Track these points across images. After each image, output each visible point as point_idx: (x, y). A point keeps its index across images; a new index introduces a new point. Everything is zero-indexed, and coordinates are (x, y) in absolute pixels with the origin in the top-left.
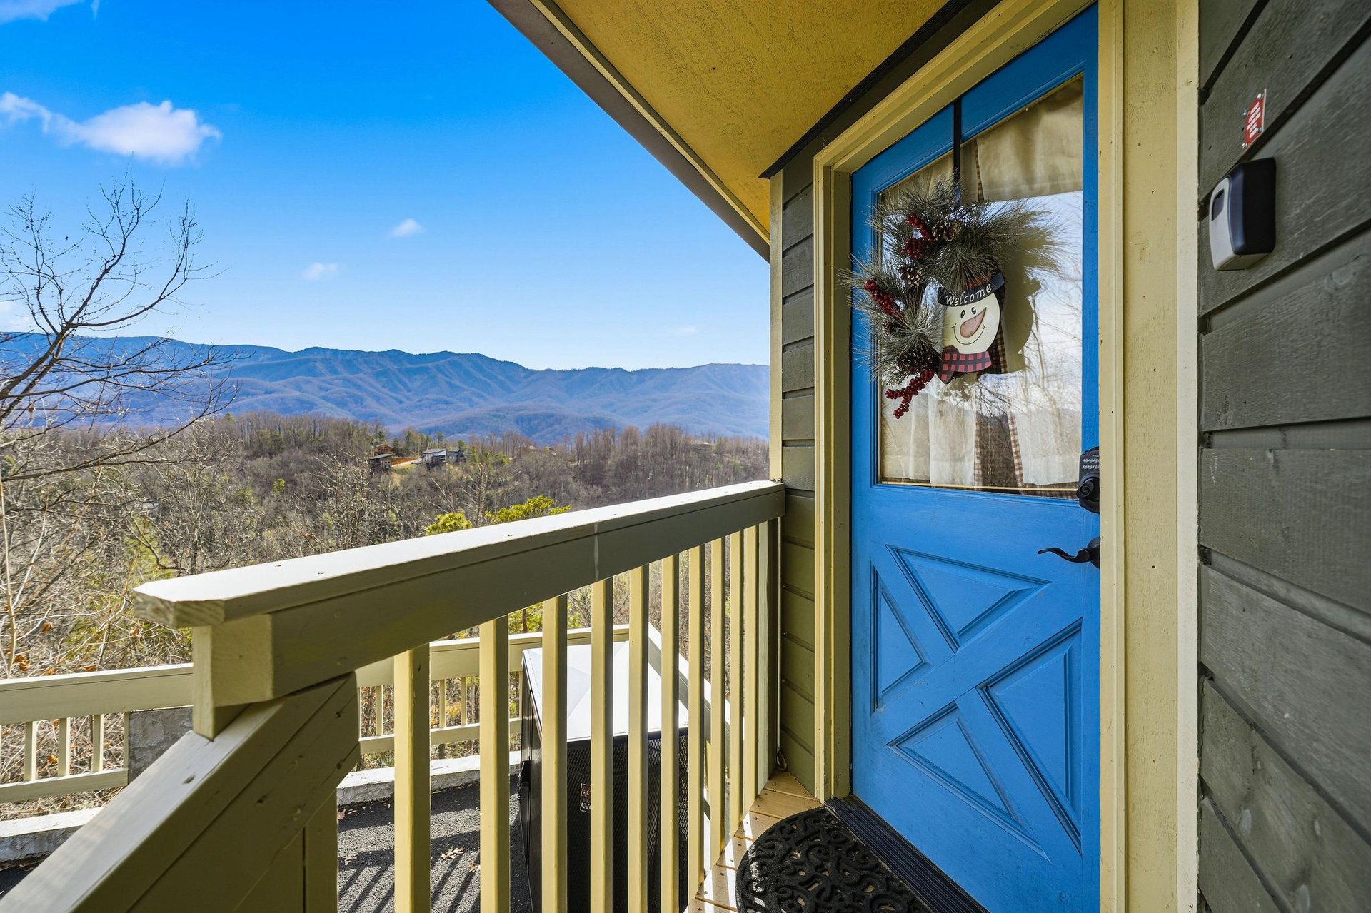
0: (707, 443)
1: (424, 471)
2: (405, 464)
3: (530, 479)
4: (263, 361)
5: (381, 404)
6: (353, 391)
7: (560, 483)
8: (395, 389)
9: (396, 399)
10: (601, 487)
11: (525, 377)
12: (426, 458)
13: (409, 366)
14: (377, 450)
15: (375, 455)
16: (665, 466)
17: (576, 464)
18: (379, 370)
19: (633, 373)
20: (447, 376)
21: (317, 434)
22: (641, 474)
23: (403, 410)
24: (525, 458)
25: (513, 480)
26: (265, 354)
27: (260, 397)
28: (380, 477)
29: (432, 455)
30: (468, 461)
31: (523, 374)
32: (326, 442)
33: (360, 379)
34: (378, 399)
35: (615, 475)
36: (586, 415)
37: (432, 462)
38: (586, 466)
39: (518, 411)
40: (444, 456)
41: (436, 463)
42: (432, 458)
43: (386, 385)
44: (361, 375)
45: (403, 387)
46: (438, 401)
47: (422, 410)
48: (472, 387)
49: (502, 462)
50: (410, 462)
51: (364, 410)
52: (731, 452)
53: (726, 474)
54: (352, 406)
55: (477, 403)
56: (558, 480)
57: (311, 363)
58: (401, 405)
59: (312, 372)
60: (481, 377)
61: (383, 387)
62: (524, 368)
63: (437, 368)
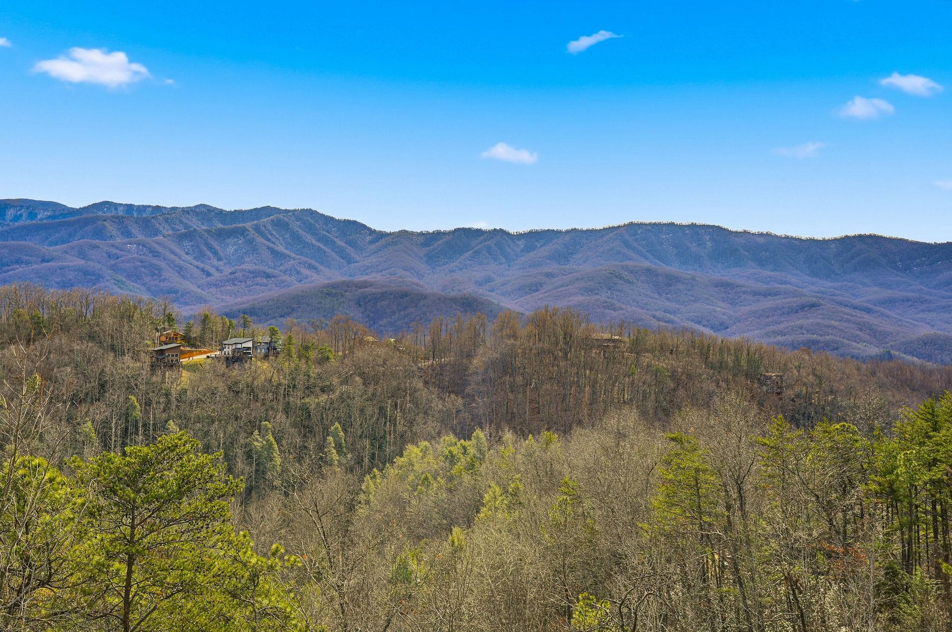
0: (617, 337)
1: (222, 368)
2: (199, 358)
3: (364, 384)
4: (41, 219)
5: (183, 277)
6: (150, 259)
7: (405, 391)
8: (201, 256)
9: (203, 270)
10: (463, 398)
11: (372, 242)
12: (226, 350)
13: (220, 226)
14: (163, 339)
15: (161, 345)
16: (556, 368)
17: (430, 362)
18: (183, 231)
19: (520, 236)
20: (269, 240)
21: (89, 316)
22: (519, 379)
23: (210, 285)
24: (359, 354)
25: (341, 384)
26: (44, 210)
27: (35, 266)
28: (164, 375)
29: (234, 347)
30: (281, 356)
31: (369, 238)
32: (98, 325)
33: (158, 243)
34: (180, 270)
35: (483, 380)
36: (453, 294)
37: (234, 357)
38: (442, 366)
39: (360, 288)
40: (249, 348)
41: (238, 358)
42: (234, 351)
43: (191, 252)
44: (160, 238)
45: (211, 255)
46: (256, 274)
47: (235, 285)
48: (301, 254)
49: (328, 358)
50: (205, 356)
51: (162, 284)
52: (652, 351)
53: (644, 383)
54: (147, 279)
55: (307, 277)
56: (402, 386)
57: (99, 223)
58: (209, 279)
59: (100, 233)
60: (314, 242)
61: (187, 254)
62: (369, 229)
63: (257, 229)
